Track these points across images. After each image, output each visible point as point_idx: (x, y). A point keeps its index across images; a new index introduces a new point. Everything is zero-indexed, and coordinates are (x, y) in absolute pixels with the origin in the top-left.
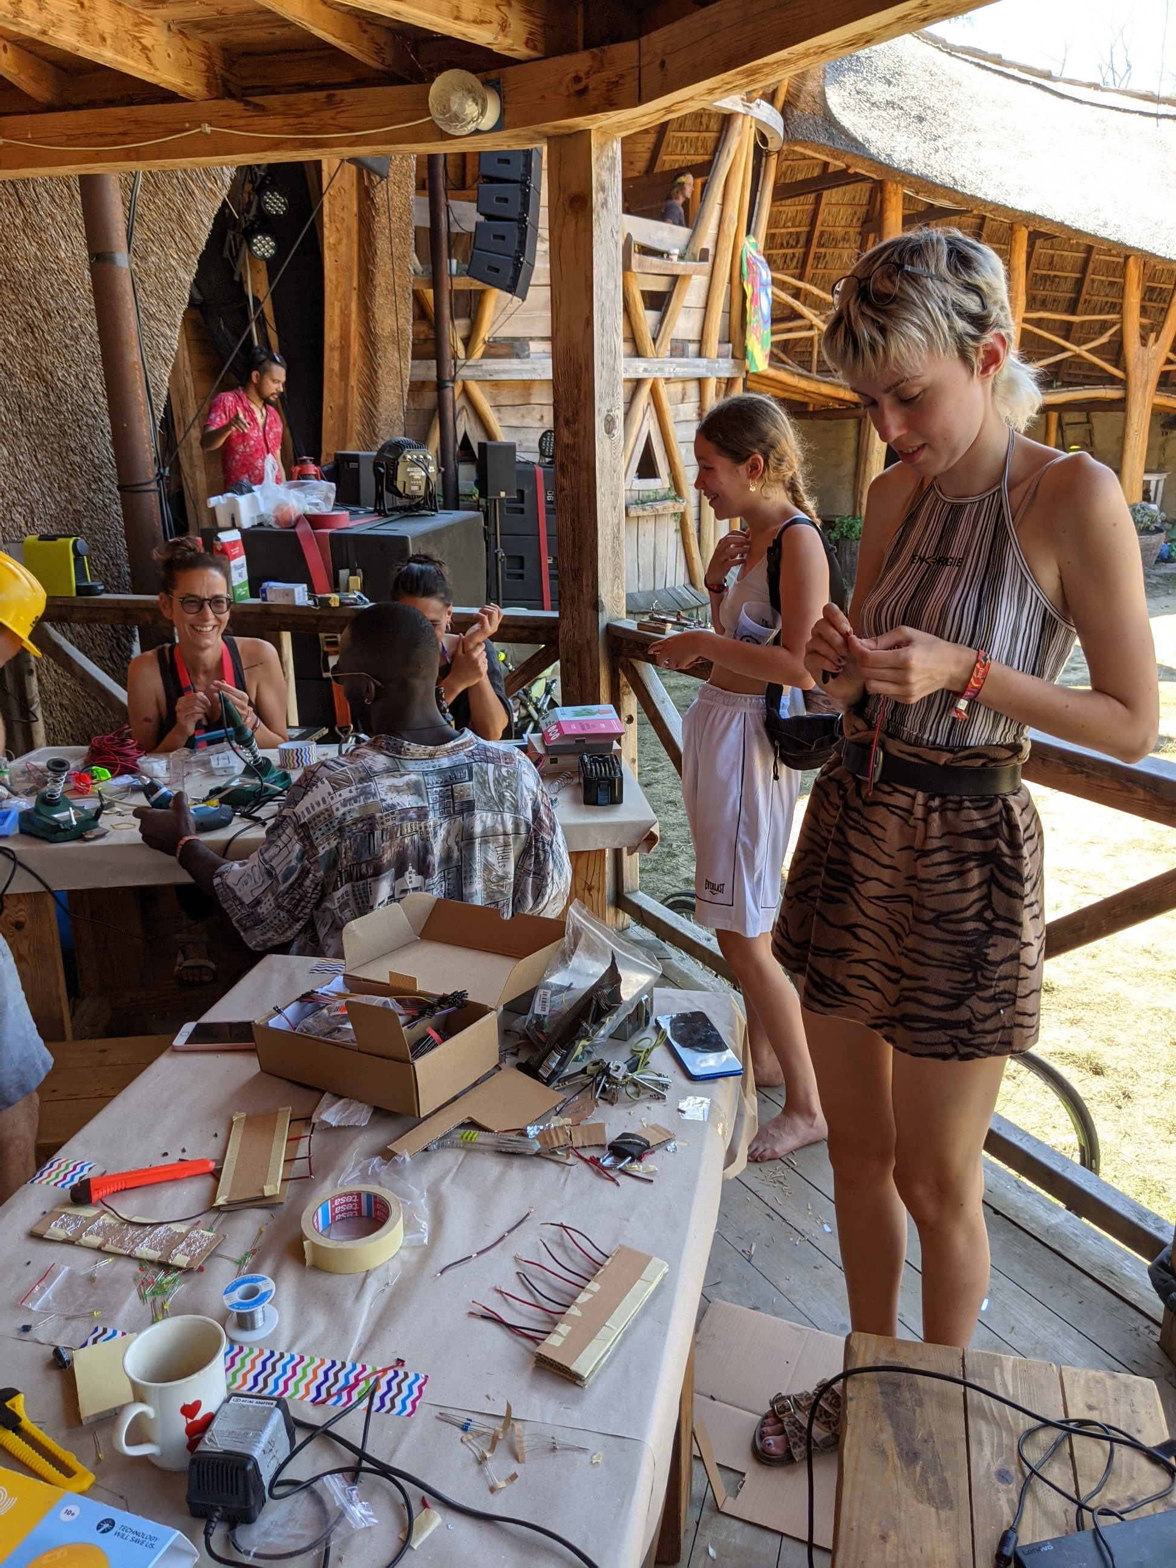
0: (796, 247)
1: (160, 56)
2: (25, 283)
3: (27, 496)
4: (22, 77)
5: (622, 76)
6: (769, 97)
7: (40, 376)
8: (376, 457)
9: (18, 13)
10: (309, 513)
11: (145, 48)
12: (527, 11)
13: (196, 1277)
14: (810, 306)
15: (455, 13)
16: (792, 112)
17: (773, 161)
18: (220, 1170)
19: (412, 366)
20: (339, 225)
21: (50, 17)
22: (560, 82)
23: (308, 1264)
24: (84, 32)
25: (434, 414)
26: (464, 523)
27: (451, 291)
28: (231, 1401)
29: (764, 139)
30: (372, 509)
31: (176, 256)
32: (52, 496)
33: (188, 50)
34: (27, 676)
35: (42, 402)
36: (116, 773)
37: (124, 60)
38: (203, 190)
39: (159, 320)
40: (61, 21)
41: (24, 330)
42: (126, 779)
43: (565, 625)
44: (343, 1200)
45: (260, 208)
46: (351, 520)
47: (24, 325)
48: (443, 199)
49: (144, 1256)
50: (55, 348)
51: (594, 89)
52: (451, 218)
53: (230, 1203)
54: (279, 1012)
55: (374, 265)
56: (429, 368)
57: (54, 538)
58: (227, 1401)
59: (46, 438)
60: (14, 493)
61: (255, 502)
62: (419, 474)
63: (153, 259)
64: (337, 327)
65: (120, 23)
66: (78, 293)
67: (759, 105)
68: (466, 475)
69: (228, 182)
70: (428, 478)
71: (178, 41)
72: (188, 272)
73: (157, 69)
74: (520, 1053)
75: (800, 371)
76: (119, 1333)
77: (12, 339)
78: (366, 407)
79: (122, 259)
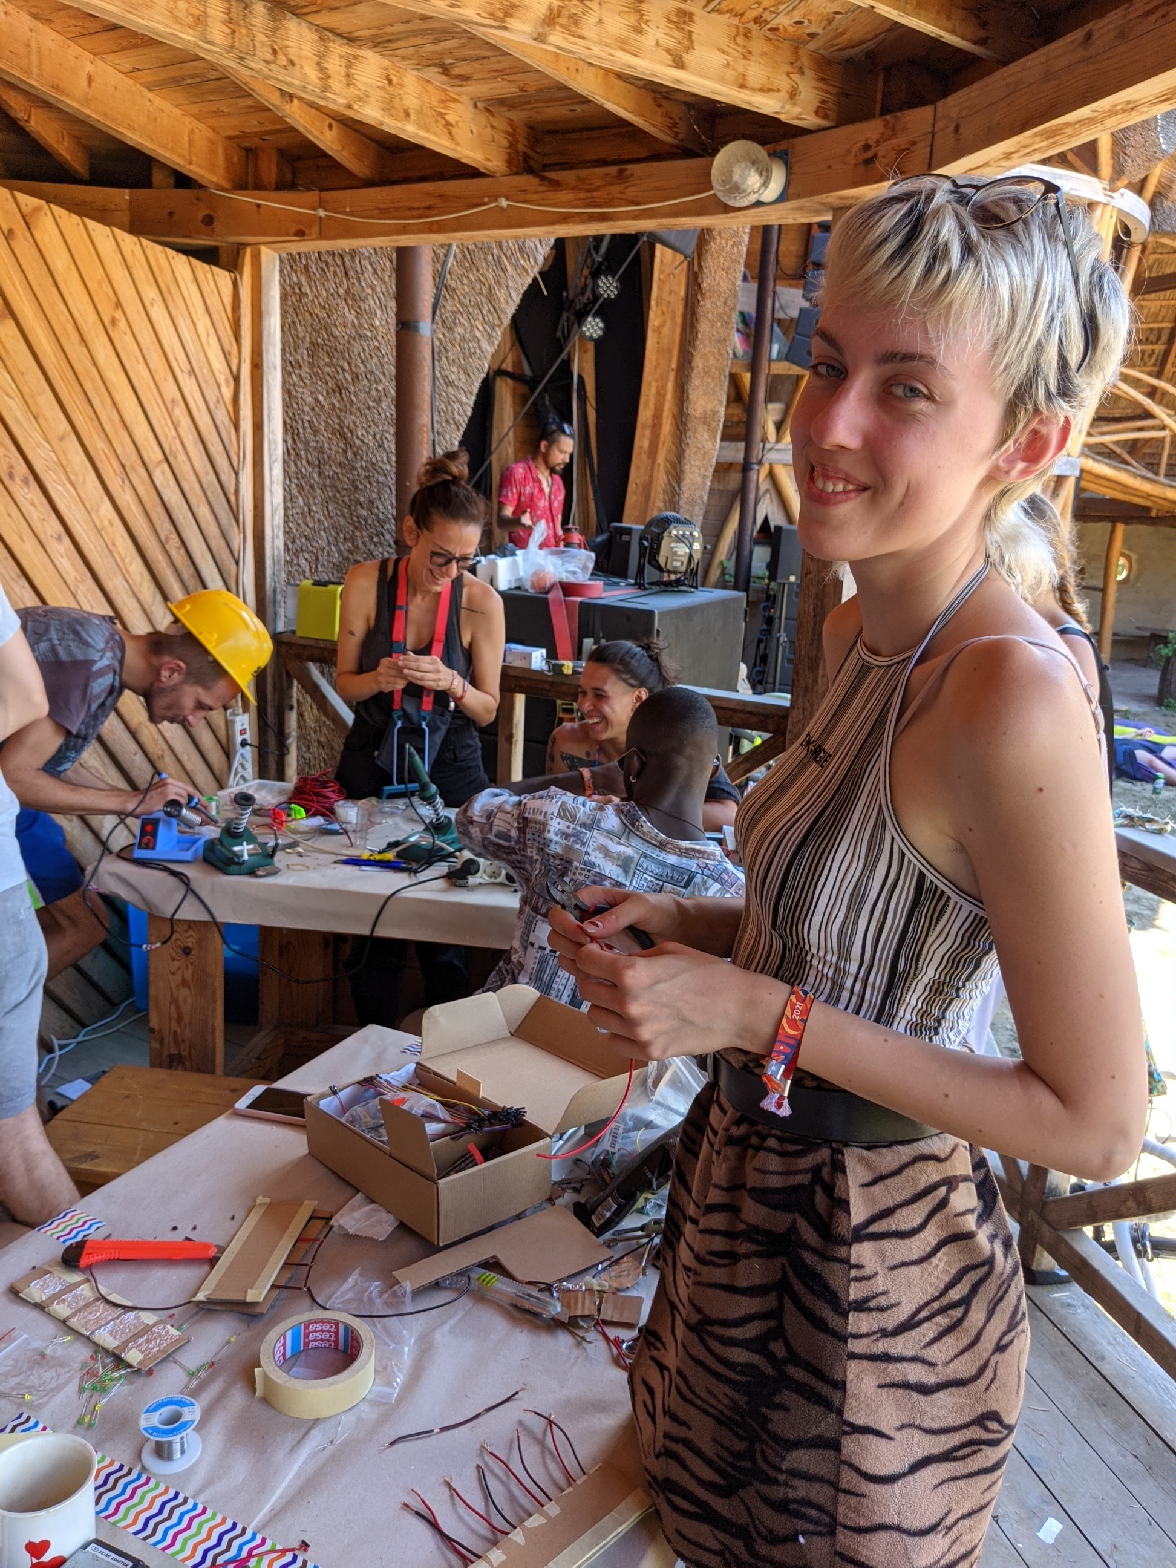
0: (1156, 343)
1: (462, 132)
2: (340, 348)
3: (315, 544)
4: (345, 153)
5: (914, 143)
6: (1138, 187)
7: (342, 434)
8: (643, 531)
9: (326, 88)
10: (565, 580)
11: (448, 124)
12: (822, 80)
13: (141, 1381)
14: (1167, 406)
15: (741, 81)
16: (1162, 203)
17: (1136, 253)
18: (218, 1259)
19: (721, 448)
20: (665, 309)
21: (356, 92)
22: (849, 151)
23: (257, 1394)
24: (388, 107)
25: (737, 496)
26: (723, 603)
27: (768, 375)
28: (89, 1549)
29: (1127, 232)
30: (632, 581)
31: (481, 328)
32: (336, 546)
33: (493, 127)
34: (287, 712)
35: (340, 458)
36: (311, 813)
37: (425, 135)
38: (515, 267)
39: (457, 387)
40: (367, 96)
41: (333, 391)
42: (318, 821)
43: (794, 715)
44: (319, 1326)
45: (593, 291)
46: (605, 591)
47: (334, 387)
48: (771, 284)
49: (101, 1342)
50: (359, 409)
51: (884, 157)
52: (777, 305)
53: (209, 1301)
54: (335, 1093)
55: (694, 347)
56: (738, 450)
57: (325, 584)
58: (85, 1547)
59: (338, 492)
60: (303, 540)
61: (515, 566)
62: (682, 550)
63: (460, 330)
64: (652, 405)
65: (426, 100)
66: (386, 359)
67: (1122, 195)
68: (760, 556)
69: (541, 260)
70: (691, 556)
71: (483, 118)
72: (491, 343)
73: (458, 144)
74: (584, 1191)
75: (1145, 473)
76: (40, 1426)
77: (321, 398)
78: (671, 485)
79: (425, 328)
